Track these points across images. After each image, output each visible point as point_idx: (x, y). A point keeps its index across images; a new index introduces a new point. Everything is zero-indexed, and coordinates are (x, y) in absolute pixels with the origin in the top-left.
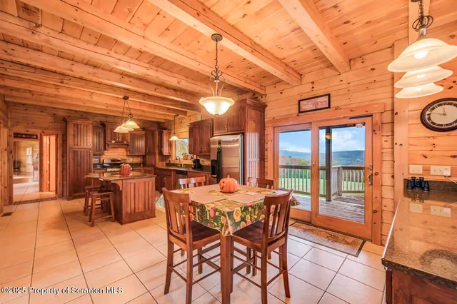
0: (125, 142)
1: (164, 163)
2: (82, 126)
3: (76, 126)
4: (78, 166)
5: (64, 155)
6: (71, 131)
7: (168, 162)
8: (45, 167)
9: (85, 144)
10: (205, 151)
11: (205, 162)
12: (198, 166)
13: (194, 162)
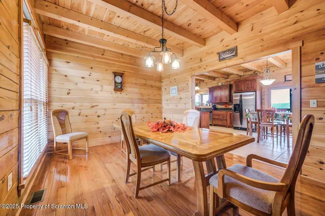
10: (224, 100)
11: (219, 106)
12: (215, 109)
13: (213, 107)
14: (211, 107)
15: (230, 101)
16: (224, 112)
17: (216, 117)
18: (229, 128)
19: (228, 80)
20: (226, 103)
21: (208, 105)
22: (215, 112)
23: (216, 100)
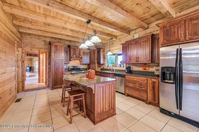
0: (80, 57)
1: (100, 68)
2: (59, 47)
3: (56, 46)
4: (57, 70)
5: (50, 63)
6: (53, 49)
7: (102, 67)
8: (41, 70)
9: (60, 58)
10: (142, 60)
11: (135, 68)
12: (130, 71)
13: (127, 68)
14: (124, 69)
15: (152, 62)
16: (142, 79)
17: (131, 85)
18: (150, 105)
19: (148, 31)
20: (145, 64)
21: (122, 66)
22: (129, 77)
23: (130, 59)
